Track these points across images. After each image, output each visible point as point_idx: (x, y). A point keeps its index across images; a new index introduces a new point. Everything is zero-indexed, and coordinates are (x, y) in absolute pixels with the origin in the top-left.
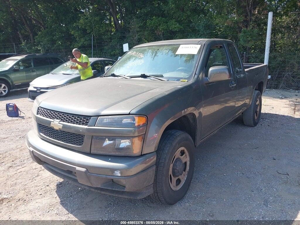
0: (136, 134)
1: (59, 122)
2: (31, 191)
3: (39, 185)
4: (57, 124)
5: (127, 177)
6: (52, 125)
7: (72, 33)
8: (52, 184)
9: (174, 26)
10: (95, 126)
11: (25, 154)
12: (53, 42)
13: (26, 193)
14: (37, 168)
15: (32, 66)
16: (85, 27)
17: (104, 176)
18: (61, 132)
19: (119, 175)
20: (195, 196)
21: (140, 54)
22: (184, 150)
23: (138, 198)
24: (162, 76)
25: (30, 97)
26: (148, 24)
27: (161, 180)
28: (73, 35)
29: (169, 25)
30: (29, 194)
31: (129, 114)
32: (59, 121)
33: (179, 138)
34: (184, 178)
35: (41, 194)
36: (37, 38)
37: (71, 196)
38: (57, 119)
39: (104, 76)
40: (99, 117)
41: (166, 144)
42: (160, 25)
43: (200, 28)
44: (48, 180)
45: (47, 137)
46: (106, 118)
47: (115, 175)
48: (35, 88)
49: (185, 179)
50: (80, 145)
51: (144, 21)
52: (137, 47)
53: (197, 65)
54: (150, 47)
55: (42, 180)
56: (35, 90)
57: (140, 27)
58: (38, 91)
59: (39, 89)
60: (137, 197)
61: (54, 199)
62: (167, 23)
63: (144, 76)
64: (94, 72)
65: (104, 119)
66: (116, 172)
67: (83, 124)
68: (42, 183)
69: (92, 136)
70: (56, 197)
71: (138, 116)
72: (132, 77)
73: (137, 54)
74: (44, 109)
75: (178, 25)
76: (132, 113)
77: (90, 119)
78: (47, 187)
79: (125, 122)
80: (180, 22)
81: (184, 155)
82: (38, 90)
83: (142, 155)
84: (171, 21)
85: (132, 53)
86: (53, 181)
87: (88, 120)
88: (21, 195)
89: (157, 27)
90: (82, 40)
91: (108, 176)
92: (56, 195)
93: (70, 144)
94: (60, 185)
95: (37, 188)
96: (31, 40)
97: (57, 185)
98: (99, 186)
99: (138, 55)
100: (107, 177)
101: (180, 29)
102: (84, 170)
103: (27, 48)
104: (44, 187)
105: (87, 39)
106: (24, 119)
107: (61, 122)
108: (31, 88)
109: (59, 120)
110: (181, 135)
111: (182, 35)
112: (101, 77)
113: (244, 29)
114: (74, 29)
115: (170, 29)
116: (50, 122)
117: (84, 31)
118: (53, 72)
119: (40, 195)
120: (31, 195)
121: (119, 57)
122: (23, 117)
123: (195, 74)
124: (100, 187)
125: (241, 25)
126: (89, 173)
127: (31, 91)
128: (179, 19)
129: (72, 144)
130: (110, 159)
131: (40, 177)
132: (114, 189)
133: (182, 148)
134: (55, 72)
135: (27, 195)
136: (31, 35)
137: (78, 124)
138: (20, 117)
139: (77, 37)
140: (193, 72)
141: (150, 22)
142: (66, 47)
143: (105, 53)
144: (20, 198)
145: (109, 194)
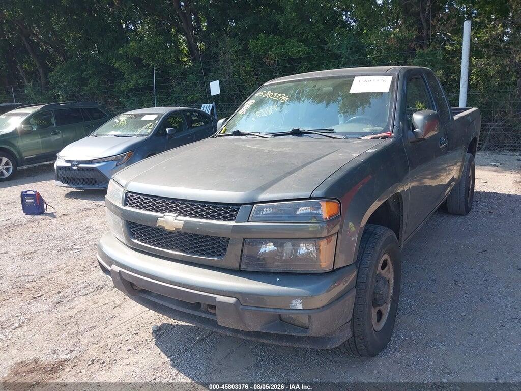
0: (325, 234)
1: (177, 216)
2: (110, 344)
3: (120, 333)
4: (171, 221)
5: (314, 310)
6: (160, 223)
7: (117, 65)
8: (143, 329)
9: (297, 49)
10: (248, 222)
11: (76, 279)
12: (83, 82)
13: (102, 349)
14: (106, 302)
15: (54, 125)
16: (140, 54)
17: (272, 310)
18: (181, 235)
19: (300, 307)
20: (407, 338)
21: (281, 95)
22: (387, 260)
23: (329, 347)
24: (332, 131)
25: (58, 179)
26: (250, 47)
27: (362, 313)
28: (118, 69)
29: (289, 48)
30: (106, 350)
31: (310, 198)
32: (175, 215)
33: (383, 239)
34: (386, 309)
35: (130, 350)
36: (53, 77)
37: (186, 350)
38: (171, 211)
39: (219, 136)
40: (255, 205)
41: (364, 250)
42: (271, 48)
43: (344, 51)
44: (134, 323)
45: (148, 246)
46: (266, 207)
47: (293, 308)
48: (67, 161)
49: (388, 310)
50: (219, 256)
51: (244, 42)
52: (271, 83)
53: (393, 110)
54: (298, 83)
55: (123, 325)
56: (69, 165)
57: (236, 52)
58: (73, 168)
59: (75, 163)
60: (327, 346)
61: (157, 356)
62: (283, 44)
63: (297, 133)
64: (169, 130)
65: (263, 208)
66: (293, 302)
67: (225, 219)
68: (124, 330)
69: (244, 239)
70: (160, 353)
71: (327, 201)
72: (276, 135)
73: (275, 95)
74: (138, 196)
75: (303, 47)
76: (315, 196)
77: (239, 209)
78: (137, 336)
79: (302, 212)
80: (305, 42)
81: (386, 269)
82: (73, 165)
83: (333, 271)
84: (290, 41)
85: (264, 93)
86: (143, 325)
87: (234, 211)
88: (93, 352)
89: (267, 51)
90: (135, 77)
91: (278, 310)
92: (158, 351)
93: (197, 255)
94: (158, 331)
95: (118, 339)
96: (40, 79)
97: (154, 332)
98: (258, 329)
99: (278, 96)
100: (277, 312)
101: (308, 54)
102: (232, 300)
103: (35, 94)
104: (130, 336)
105: (144, 74)
106: (55, 217)
107: (179, 218)
108: (59, 163)
109: (176, 213)
110: (385, 233)
111: (310, 64)
112: (213, 137)
113: (418, 51)
114: (119, 58)
115: (290, 54)
116: (156, 219)
117: (139, 61)
118: (96, 132)
119: (128, 351)
120: (112, 351)
121: (203, 105)
122: (52, 215)
123: (394, 125)
124: (259, 331)
125: (412, 45)
126: (241, 307)
127: (60, 168)
128: (304, 37)
129: (203, 255)
130: (278, 279)
131: (116, 319)
132: (286, 333)
133: (386, 256)
134: (99, 132)
135: (104, 353)
136: (41, 71)
137: (215, 219)
138: (47, 214)
139: (124, 72)
140: (389, 122)
141: (254, 44)
142: (105, 89)
143: (176, 98)
144: (94, 358)
145: (274, 343)
